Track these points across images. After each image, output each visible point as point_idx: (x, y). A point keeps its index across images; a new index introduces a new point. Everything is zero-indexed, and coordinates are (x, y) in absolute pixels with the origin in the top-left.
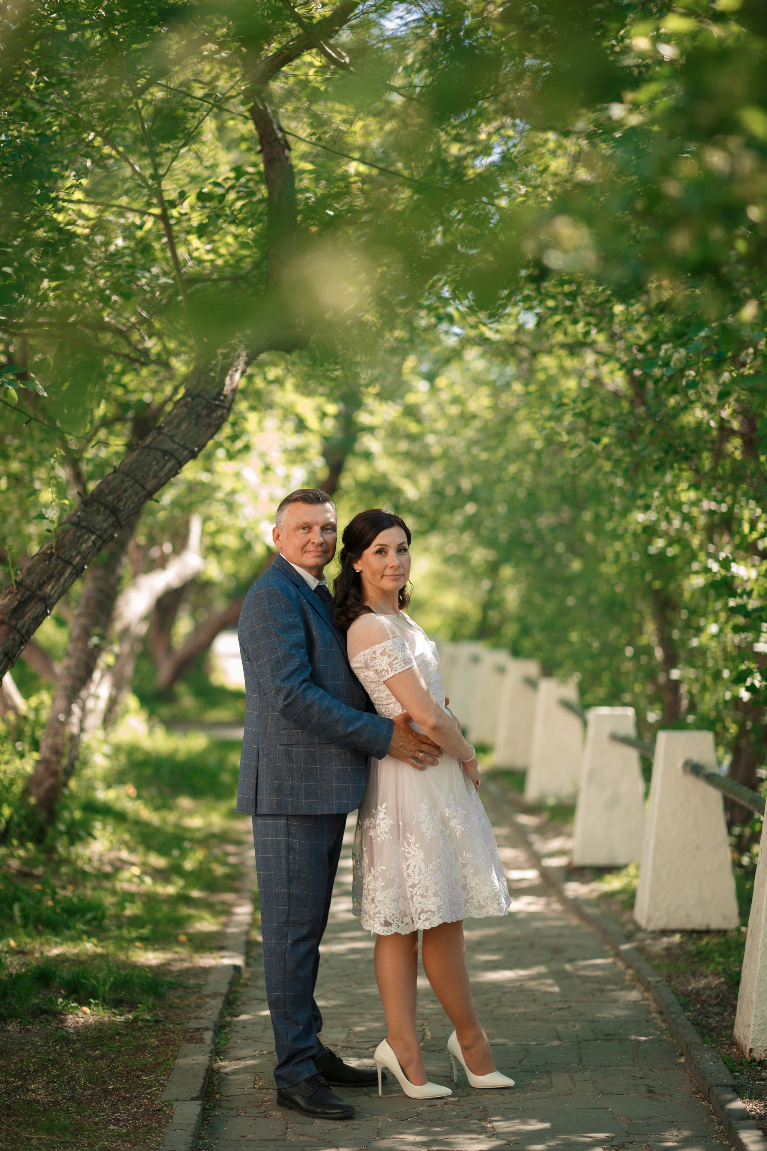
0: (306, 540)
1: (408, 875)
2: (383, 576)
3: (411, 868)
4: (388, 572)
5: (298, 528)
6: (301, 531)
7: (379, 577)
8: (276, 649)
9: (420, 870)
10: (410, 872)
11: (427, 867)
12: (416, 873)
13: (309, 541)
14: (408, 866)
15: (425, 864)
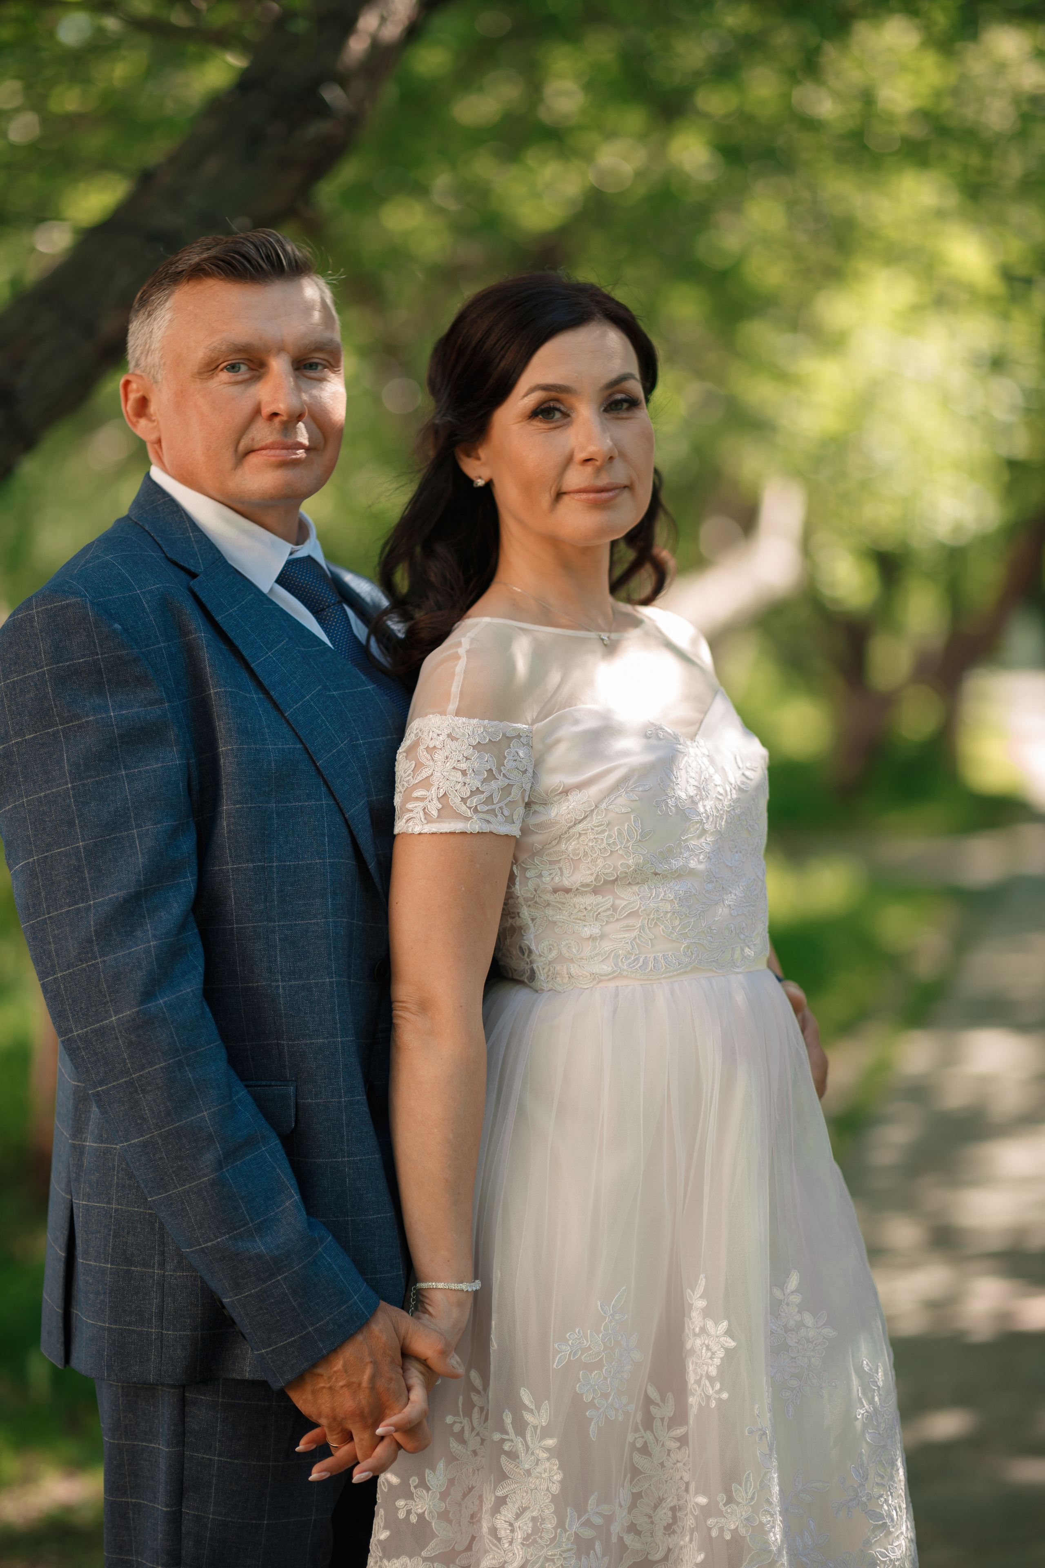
0: (245, 406)
1: (494, 1531)
2: (559, 495)
3: (507, 1513)
4: (576, 478)
5: (210, 368)
6: (225, 376)
7: (546, 499)
8: (71, 823)
9: (536, 1530)
10: (501, 1523)
11: (561, 1524)
12: (519, 1535)
13: (257, 411)
14: (501, 1501)
15: (560, 1514)
